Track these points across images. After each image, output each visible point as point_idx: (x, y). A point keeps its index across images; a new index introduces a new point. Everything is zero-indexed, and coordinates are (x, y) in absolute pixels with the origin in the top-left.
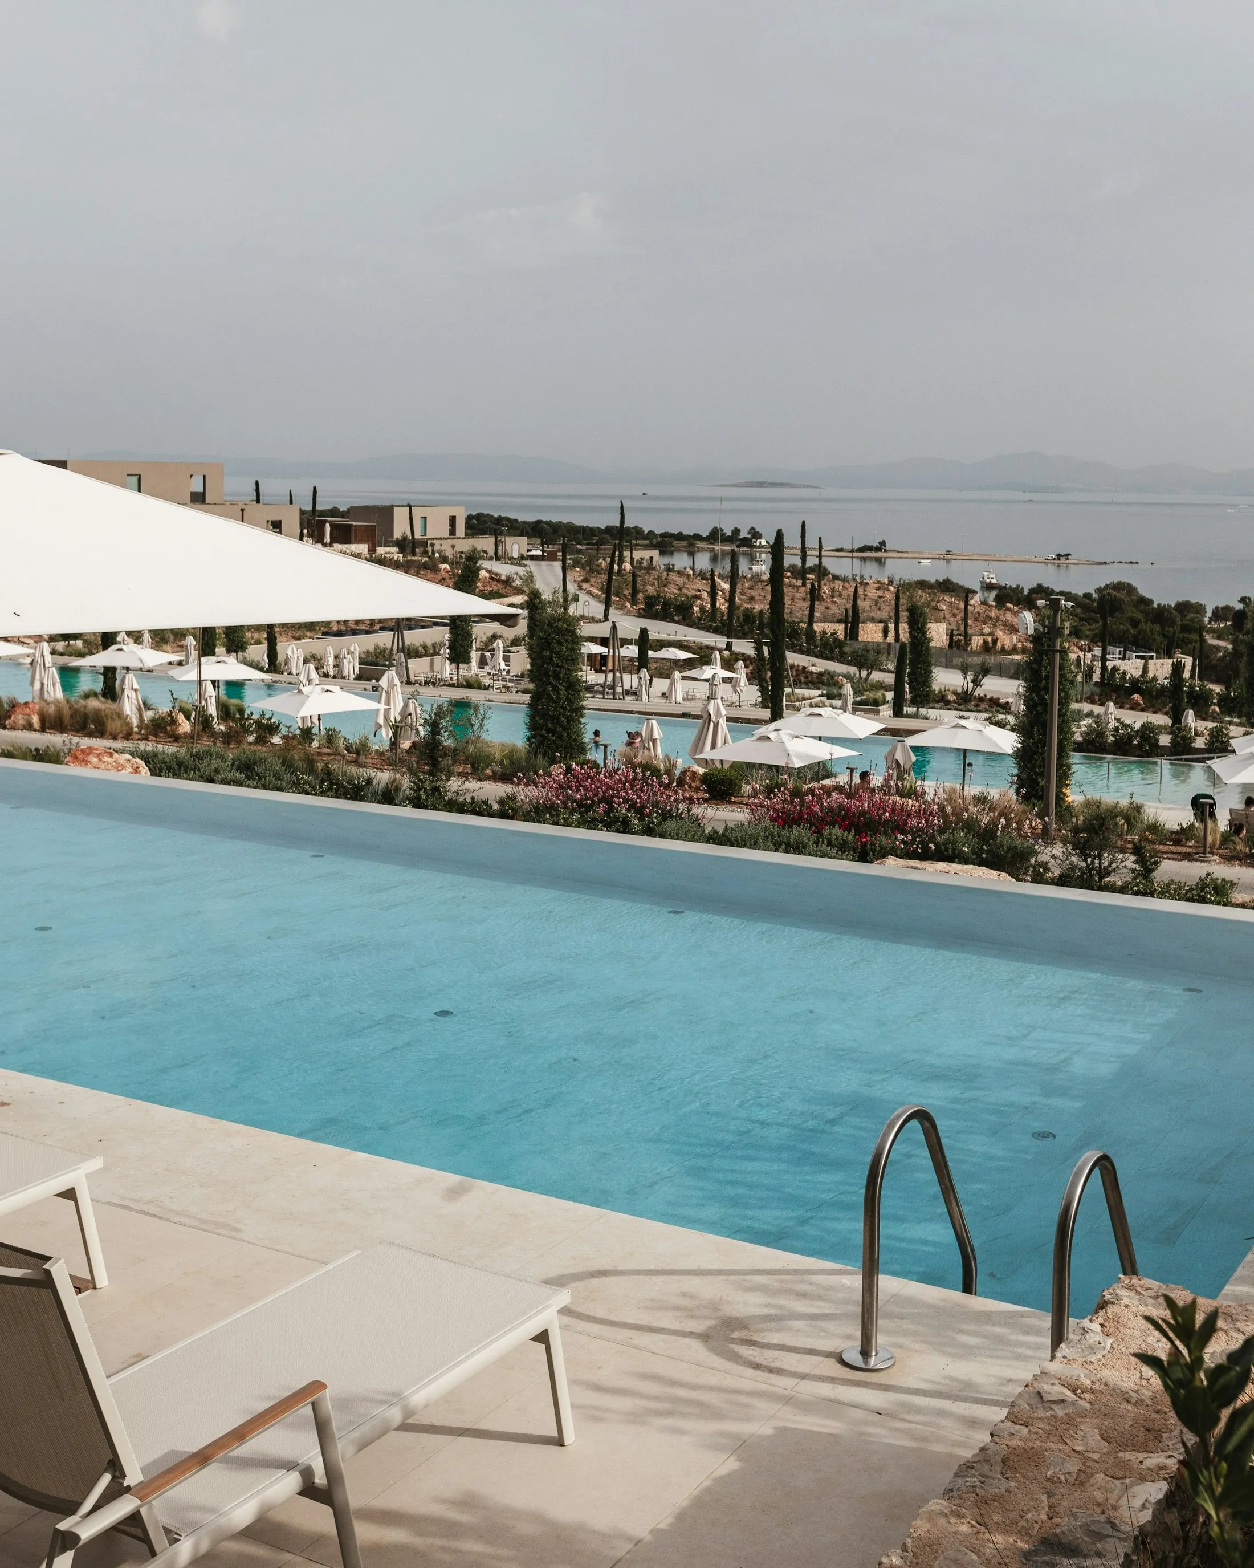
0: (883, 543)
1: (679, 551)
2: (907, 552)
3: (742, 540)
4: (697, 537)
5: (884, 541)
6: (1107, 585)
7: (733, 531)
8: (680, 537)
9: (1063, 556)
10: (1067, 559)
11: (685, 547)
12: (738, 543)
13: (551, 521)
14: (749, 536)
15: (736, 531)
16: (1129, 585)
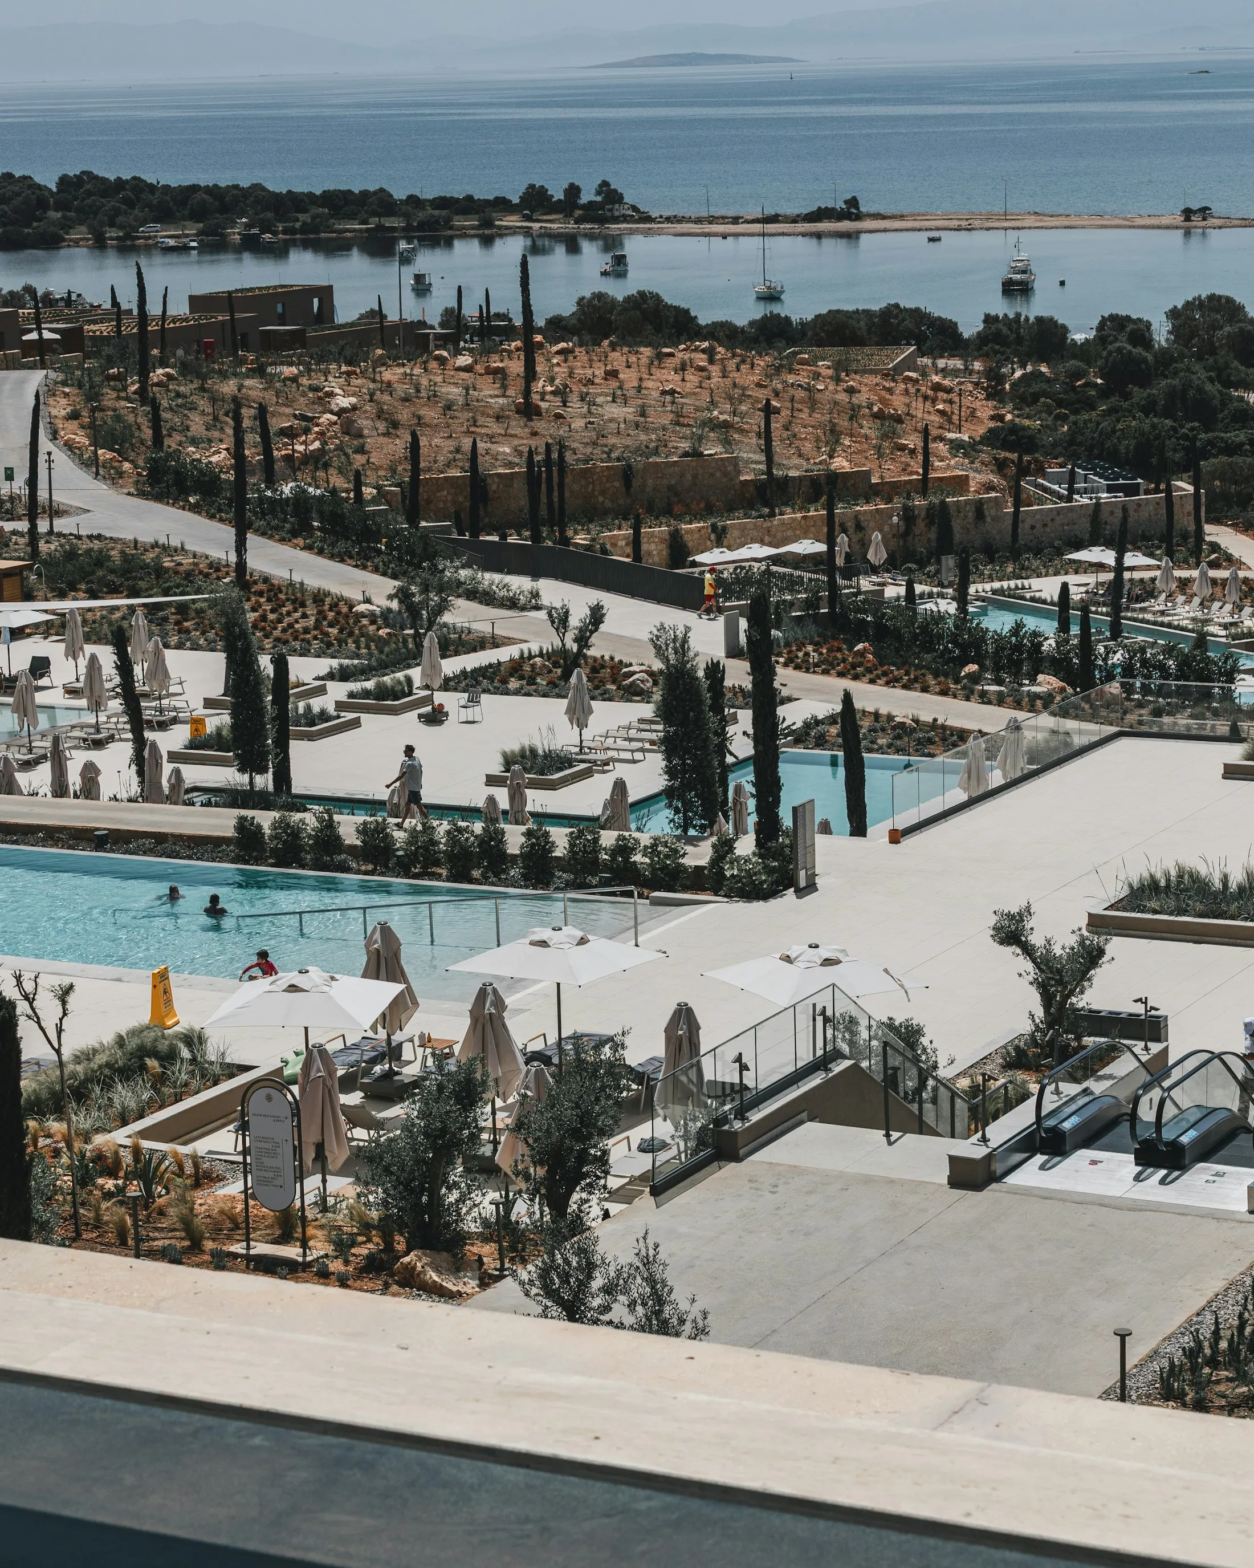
0: (853, 202)
1: (464, 236)
2: (901, 217)
3: (583, 207)
5: (854, 199)
6: (1188, 303)
7: (566, 191)
8: (468, 205)
9: (1195, 212)
10: (1204, 219)
11: (473, 228)
12: (578, 213)
13: (216, 186)
14: (599, 199)
15: (573, 191)
16: (1229, 301)
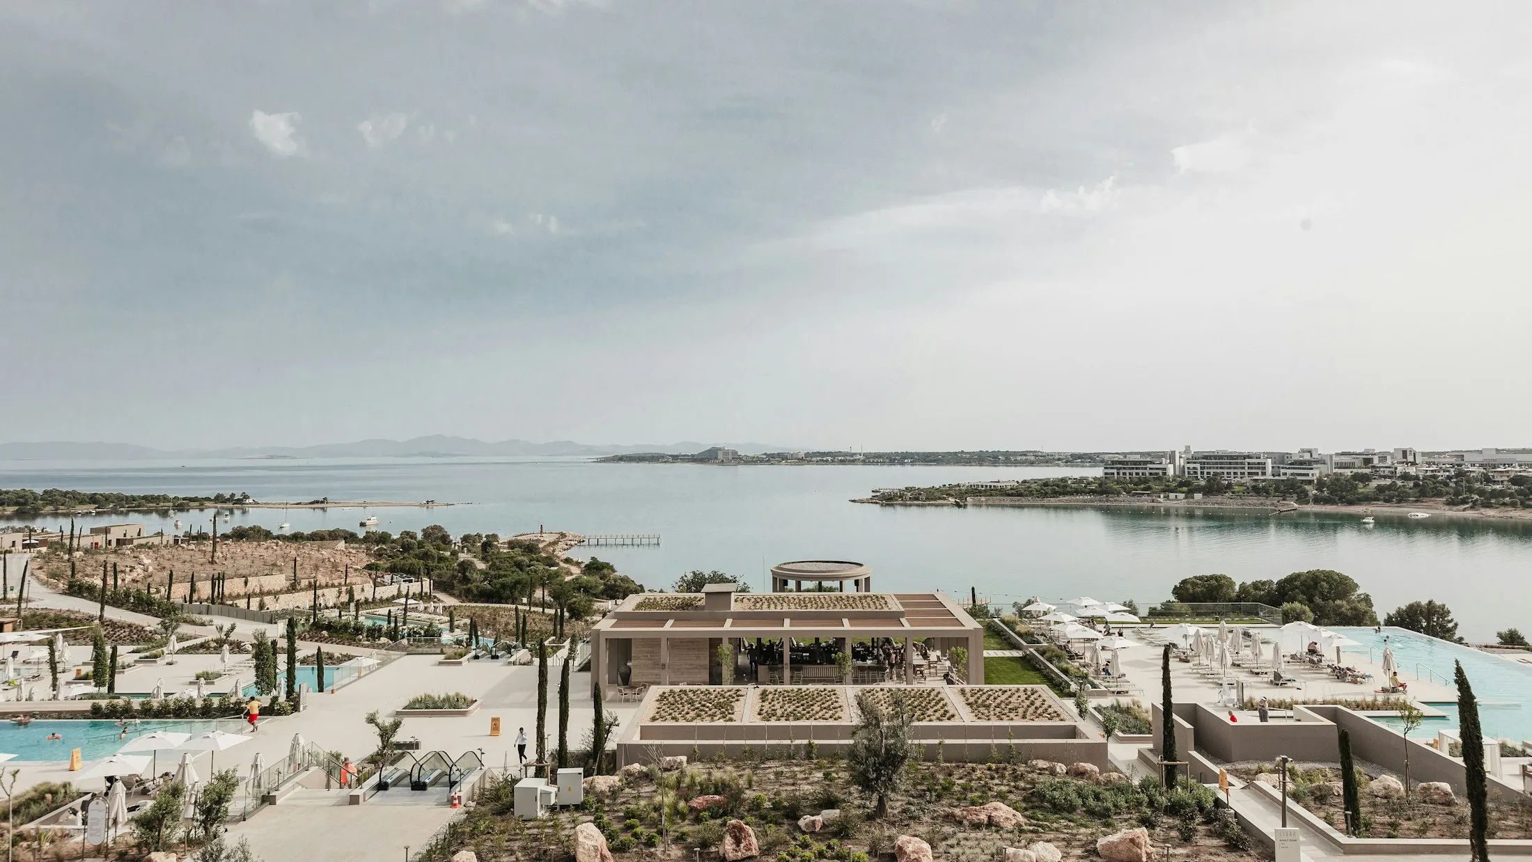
1: (193, 508)
4: (208, 499)
5: (326, 497)
6: (428, 527)
7: (230, 495)
8: (196, 499)
9: (430, 501)
10: (433, 503)
11: (197, 506)
14: (241, 497)
